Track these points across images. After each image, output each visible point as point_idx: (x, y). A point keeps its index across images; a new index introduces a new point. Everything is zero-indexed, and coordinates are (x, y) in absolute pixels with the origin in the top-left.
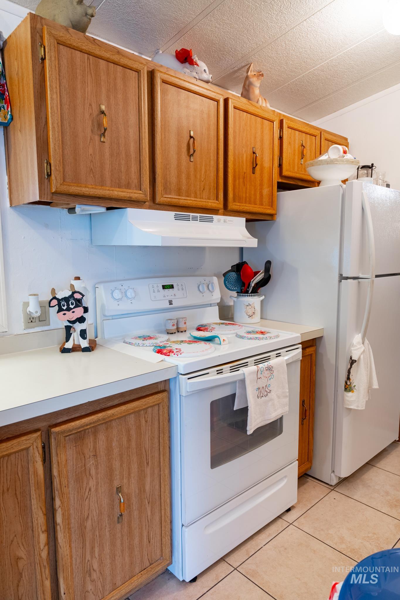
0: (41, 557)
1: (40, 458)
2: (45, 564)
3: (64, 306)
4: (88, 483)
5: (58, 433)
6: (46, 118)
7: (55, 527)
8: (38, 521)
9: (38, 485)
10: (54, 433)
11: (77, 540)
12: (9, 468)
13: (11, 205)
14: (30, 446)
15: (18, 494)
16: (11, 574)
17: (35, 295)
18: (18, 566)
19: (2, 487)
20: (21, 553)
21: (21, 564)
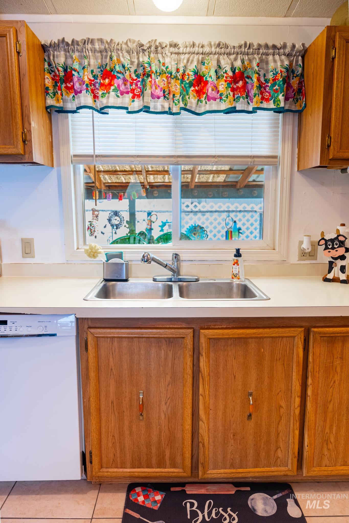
0: (295, 413)
1: (302, 346)
2: (297, 419)
3: (329, 245)
5: (315, 333)
7: (306, 398)
8: (295, 388)
9: (298, 363)
10: (313, 331)
11: (320, 414)
12: (282, 346)
13: (298, 169)
14: (296, 336)
15: (285, 364)
16: (275, 414)
17: (308, 236)
18: (280, 411)
19: (276, 356)
20: (283, 404)
21: (282, 411)
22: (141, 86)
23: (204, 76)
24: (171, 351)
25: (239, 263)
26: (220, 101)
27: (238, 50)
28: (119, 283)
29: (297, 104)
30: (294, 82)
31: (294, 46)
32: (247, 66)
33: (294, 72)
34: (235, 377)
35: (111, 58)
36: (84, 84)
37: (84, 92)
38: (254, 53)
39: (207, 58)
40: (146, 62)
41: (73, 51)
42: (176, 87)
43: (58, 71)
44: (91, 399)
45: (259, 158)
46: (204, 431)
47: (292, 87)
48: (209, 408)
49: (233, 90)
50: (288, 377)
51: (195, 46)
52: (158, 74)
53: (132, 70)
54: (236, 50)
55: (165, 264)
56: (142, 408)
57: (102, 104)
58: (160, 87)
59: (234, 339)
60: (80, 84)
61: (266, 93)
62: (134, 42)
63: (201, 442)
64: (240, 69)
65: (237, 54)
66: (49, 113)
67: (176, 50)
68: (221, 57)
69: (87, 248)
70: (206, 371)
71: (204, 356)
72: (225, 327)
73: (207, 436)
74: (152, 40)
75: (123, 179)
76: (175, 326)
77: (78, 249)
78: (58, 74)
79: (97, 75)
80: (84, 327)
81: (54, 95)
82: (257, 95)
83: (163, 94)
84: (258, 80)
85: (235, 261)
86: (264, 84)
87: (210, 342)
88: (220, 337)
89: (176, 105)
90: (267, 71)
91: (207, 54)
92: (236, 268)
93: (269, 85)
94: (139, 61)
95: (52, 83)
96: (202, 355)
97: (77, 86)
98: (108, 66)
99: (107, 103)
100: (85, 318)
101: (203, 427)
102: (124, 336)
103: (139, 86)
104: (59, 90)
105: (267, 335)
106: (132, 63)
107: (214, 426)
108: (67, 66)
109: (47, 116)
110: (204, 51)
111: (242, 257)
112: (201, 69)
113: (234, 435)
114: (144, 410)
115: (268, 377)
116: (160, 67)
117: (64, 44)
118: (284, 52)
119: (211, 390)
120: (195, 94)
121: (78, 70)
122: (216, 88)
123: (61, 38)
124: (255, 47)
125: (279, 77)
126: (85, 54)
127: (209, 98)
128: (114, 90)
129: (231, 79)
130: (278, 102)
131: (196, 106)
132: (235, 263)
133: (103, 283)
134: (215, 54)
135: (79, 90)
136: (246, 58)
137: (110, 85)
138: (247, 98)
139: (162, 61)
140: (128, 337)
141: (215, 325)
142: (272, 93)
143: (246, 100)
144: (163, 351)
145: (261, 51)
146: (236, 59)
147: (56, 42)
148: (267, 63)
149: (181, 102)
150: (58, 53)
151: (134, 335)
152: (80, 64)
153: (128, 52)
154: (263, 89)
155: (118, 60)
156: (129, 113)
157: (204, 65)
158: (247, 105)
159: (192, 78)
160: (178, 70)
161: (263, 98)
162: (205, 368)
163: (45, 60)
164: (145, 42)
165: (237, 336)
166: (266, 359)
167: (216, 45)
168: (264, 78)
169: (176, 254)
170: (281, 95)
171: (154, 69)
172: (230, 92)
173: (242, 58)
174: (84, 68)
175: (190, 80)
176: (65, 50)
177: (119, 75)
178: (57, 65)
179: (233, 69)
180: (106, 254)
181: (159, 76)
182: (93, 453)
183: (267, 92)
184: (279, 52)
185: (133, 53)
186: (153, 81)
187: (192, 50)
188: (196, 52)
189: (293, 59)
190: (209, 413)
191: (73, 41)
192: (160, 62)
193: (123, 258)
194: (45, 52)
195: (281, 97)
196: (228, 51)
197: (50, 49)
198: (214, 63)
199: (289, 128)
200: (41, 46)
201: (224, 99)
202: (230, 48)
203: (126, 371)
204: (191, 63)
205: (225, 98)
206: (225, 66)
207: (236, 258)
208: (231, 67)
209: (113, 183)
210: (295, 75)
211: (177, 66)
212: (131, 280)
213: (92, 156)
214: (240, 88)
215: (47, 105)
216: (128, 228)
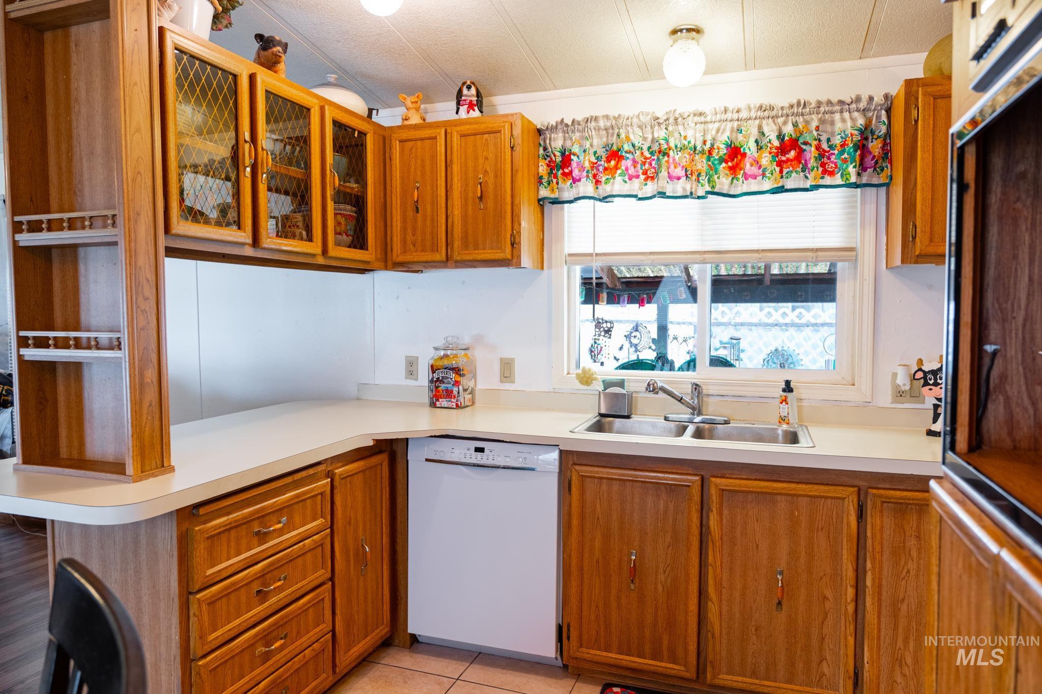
0: (847, 610)
2: (850, 619)
3: (930, 380)
4: (906, 563)
5: (875, 495)
6: (916, 183)
8: (847, 572)
10: (872, 494)
11: (888, 617)
12: (825, 510)
13: (887, 267)
14: (846, 498)
15: (831, 537)
16: (818, 608)
17: (904, 365)
18: (824, 604)
19: (816, 524)
20: (828, 593)
21: (828, 604)
22: (656, 166)
23: (742, 146)
24: (673, 502)
25: (789, 400)
26: (763, 179)
27: (788, 111)
28: (617, 420)
29: (881, 175)
30: (875, 147)
31: (871, 99)
32: (802, 130)
33: (875, 132)
34: (757, 546)
35: (618, 135)
36: (584, 171)
37: (583, 180)
38: (812, 112)
39: (745, 124)
40: (662, 138)
41: (573, 132)
42: (701, 164)
43: (555, 156)
44: (572, 553)
45: (826, 251)
46: (715, 616)
47: (871, 153)
48: (721, 584)
49: (780, 164)
50: (835, 556)
51: (727, 112)
52: (679, 149)
53: (645, 148)
54: (785, 112)
55: (679, 397)
56: (634, 572)
57: (606, 192)
58: (681, 165)
59: (757, 495)
60: (580, 171)
61: (831, 164)
62: (648, 114)
63: (709, 631)
64: (791, 135)
65: (788, 115)
66: (541, 205)
67: (702, 119)
68: (764, 122)
69: (580, 371)
70: (717, 533)
71: (715, 512)
72: (745, 477)
73: (718, 624)
74: (670, 111)
75: (650, 271)
76: (679, 472)
77: (568, 373)
78: (554, 159)
79: (601, 157)
80: (568, 464)
81: (549, 184)
82: (815, 169)
83: (684, 174)
84: (818, 148)
85: (783, 398)
86: (829, 151)
87: (723, 495)
88: (736, 489)
89: (702, 186)
90: (833, 134)
91: (745, 119)
92: (784, 409)
93: (836, 152)
94: (653, 137)
95: (547, 170)
96: (712, 511)
97: (576, 173)
98: (614, 145)
99: (612, 190)
100: (570, 451)
101: (713, 609)
102: (615, 477)
103: (653, 165)
104: (554, 178)
105: (802, 493)
106: (645, 139)
107: (728, 611)
108: (565, 149)
109: (539, 210)
110: (740, 118)
111: (794, 393)
112: (737, 139)
113: (756, 630)
114: (637, 577)
115: (806, 553)
116: (680, 141)
117: (563, 125)
118: (857, 108)
119: (724, 561)
120: (728, 172)
121: (578, 154)
122: (757, 162)
123: (559, 120)
124: (813, 105)
125: (849, 142)
126: (587, 135)
127: (746, 176)
128: (620, 175)
129: (776, 151)
130: (848, 176)
131: (730, 187)
132: (783, 401)
133: (598, 418)
134: (756, 118)
135: (578, 178)
136: (800, 120)
137: (617, 167)
138: (803, 171)
139: (683, 134)
140: (620, 480)
141: (732, 474)
142: (839, 163)
143: (802, 174)
144: (662, 502)
145: (822, 109)
146: (785, 123)
147: (554, 124)
148: (832, 123)
149: (707, 185)
150: (556, 136)
151: (627, 477)
152: (581, 146)
153: (640, 127)
154: (825, 158)
155: (628, 138)
156: (640, 199)
157: (741, 133)
158: (804, 180)
159: (723, 151)
160: (705, 142)
161: (825, 172)
162: (716, 528)
163: (540, 144)
164: (661, 115)
165: (759, 490)
166: (803, 526)
167: (757, 108)
168: (828, 144)
169: (697, 385)
170: (852, 166)
171: (672, 145)
172: (775, 167)
173: (794, 121)
174: (584, 151)
175: (720, 155)
176: (564, 132)
177: (628, 155)
178: (553, 149)
179: (780, 137)
180: (603, 381)
181: (680, 151)
182: (572, 624)
183: (832, 162)
184: (849, 109)
185: (646, 127)
186: (671, 160)
187: (724, 117)
188: (729, 119)
189: (873, 114)
190: (721, 592)
191: (573, 121)
192: (681, 135)
193: (625, 388)
194: (540, 135)
195: (852, 170)
196: (774, 113)
197: (547, 132)
198: (754, 132)
199: (871, 208)
200: (536, 130)
201: (768, 175)
202: (776, 109)
203: (616, 523)
204: (722, 133)
205: (770, 175)
206: (769, 134)
207: (785, 394)
208: (777, 134)
209: (633, 278)
210: (875, 137)
211: (704, 137)
212: (635, 418)
213: (591, 255)
214: (791, 161)
215: (540, 197)
216: (654, 350)
